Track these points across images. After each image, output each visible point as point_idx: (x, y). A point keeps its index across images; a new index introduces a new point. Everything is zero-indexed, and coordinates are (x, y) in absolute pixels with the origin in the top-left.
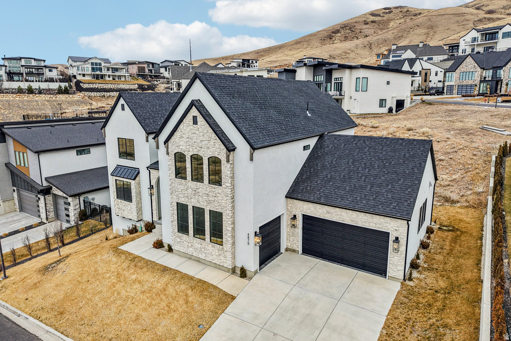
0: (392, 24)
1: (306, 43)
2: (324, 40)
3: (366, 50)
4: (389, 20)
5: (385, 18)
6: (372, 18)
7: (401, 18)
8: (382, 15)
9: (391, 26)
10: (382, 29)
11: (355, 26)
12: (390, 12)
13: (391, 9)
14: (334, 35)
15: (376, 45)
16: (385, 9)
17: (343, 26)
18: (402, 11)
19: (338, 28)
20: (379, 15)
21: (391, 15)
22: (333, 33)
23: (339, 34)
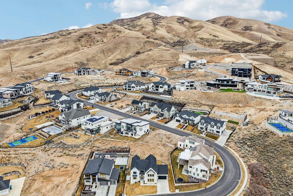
0: (108, 35)
1: (66, 43)
2: (76, 42)
3: (102, 54)
4: (107, 32)
5: (104, 31)
6: (98, 30)
7: (112, 32)
8: (103, 29)
9: (108, 36)
10: (104, 37)
11: (91, 35)
12: (106, 27)
13: (106, 25)
14: (81, 39)
15: (106, 51)
16: (104, 25)
17: (85, 34)
18: (111, 28)
19: (82, 35)
20: (101, 29)
21: (107, 29)
22: (80, 37)
23: (84, 39)
